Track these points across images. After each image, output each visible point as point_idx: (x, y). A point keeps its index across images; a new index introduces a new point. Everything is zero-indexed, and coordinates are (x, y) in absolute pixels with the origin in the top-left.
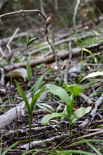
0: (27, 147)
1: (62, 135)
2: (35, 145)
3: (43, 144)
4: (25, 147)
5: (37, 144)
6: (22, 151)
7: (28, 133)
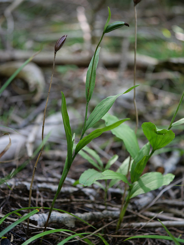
0: (41, 219)
1: (105, 212)
2: (56, 219)
3: (69, 222)
4: (36, 220)
5: (58, 219)
6: (30, 225)
7: (40, 191)
